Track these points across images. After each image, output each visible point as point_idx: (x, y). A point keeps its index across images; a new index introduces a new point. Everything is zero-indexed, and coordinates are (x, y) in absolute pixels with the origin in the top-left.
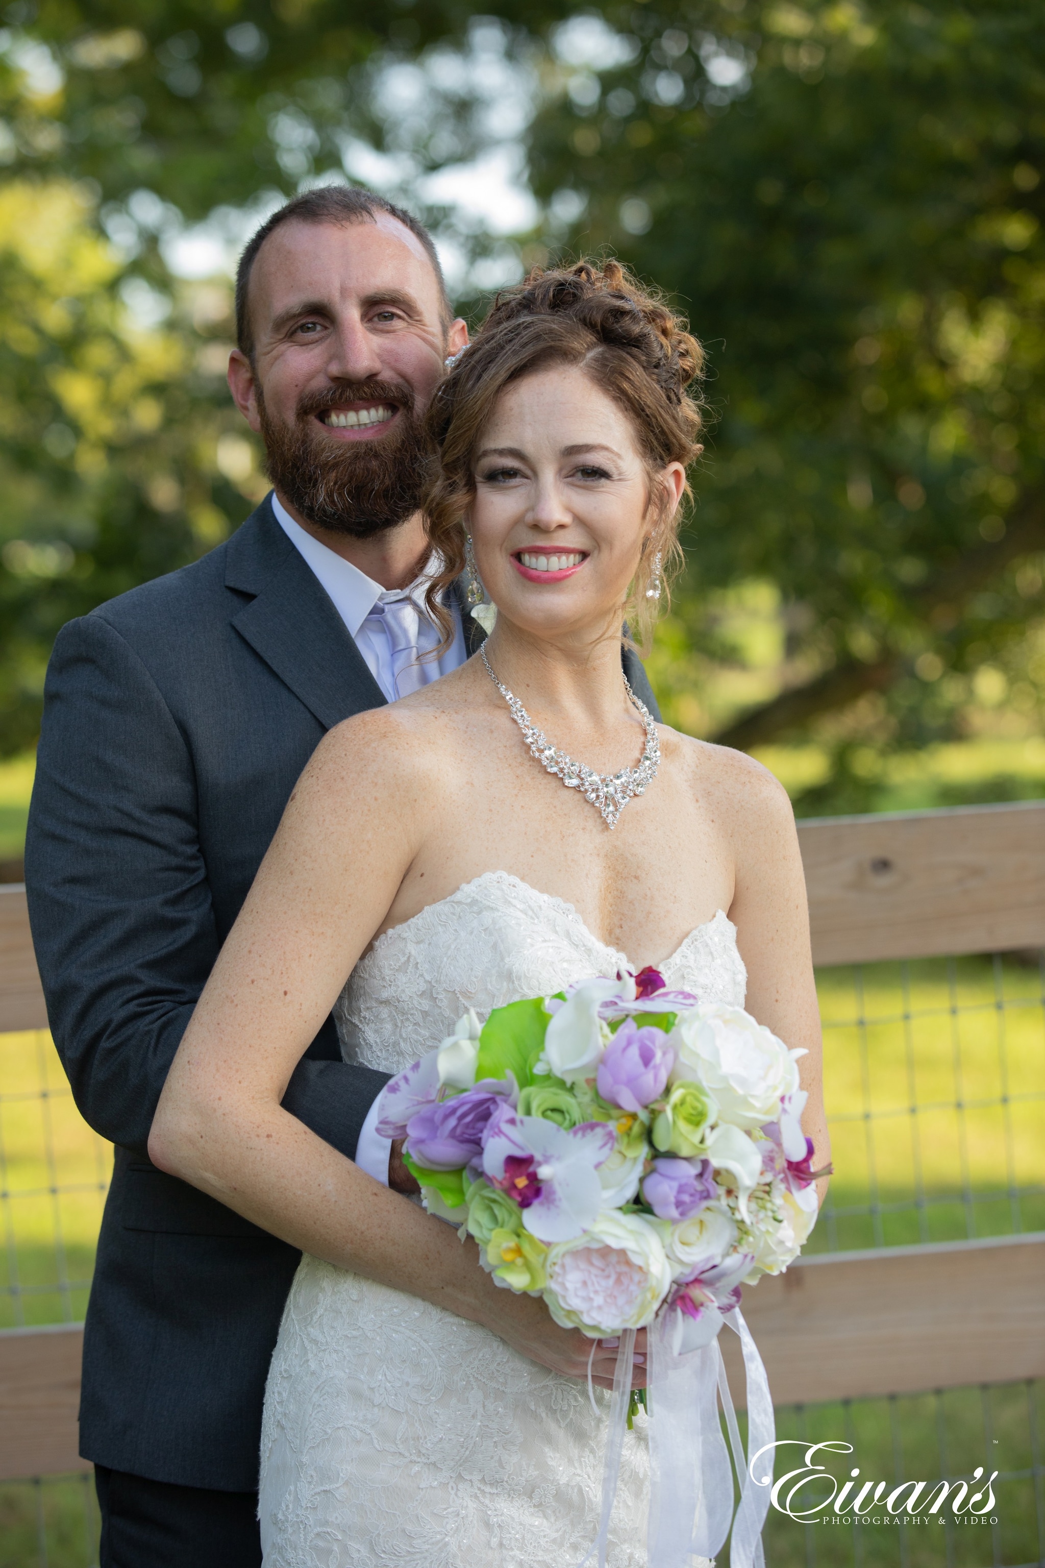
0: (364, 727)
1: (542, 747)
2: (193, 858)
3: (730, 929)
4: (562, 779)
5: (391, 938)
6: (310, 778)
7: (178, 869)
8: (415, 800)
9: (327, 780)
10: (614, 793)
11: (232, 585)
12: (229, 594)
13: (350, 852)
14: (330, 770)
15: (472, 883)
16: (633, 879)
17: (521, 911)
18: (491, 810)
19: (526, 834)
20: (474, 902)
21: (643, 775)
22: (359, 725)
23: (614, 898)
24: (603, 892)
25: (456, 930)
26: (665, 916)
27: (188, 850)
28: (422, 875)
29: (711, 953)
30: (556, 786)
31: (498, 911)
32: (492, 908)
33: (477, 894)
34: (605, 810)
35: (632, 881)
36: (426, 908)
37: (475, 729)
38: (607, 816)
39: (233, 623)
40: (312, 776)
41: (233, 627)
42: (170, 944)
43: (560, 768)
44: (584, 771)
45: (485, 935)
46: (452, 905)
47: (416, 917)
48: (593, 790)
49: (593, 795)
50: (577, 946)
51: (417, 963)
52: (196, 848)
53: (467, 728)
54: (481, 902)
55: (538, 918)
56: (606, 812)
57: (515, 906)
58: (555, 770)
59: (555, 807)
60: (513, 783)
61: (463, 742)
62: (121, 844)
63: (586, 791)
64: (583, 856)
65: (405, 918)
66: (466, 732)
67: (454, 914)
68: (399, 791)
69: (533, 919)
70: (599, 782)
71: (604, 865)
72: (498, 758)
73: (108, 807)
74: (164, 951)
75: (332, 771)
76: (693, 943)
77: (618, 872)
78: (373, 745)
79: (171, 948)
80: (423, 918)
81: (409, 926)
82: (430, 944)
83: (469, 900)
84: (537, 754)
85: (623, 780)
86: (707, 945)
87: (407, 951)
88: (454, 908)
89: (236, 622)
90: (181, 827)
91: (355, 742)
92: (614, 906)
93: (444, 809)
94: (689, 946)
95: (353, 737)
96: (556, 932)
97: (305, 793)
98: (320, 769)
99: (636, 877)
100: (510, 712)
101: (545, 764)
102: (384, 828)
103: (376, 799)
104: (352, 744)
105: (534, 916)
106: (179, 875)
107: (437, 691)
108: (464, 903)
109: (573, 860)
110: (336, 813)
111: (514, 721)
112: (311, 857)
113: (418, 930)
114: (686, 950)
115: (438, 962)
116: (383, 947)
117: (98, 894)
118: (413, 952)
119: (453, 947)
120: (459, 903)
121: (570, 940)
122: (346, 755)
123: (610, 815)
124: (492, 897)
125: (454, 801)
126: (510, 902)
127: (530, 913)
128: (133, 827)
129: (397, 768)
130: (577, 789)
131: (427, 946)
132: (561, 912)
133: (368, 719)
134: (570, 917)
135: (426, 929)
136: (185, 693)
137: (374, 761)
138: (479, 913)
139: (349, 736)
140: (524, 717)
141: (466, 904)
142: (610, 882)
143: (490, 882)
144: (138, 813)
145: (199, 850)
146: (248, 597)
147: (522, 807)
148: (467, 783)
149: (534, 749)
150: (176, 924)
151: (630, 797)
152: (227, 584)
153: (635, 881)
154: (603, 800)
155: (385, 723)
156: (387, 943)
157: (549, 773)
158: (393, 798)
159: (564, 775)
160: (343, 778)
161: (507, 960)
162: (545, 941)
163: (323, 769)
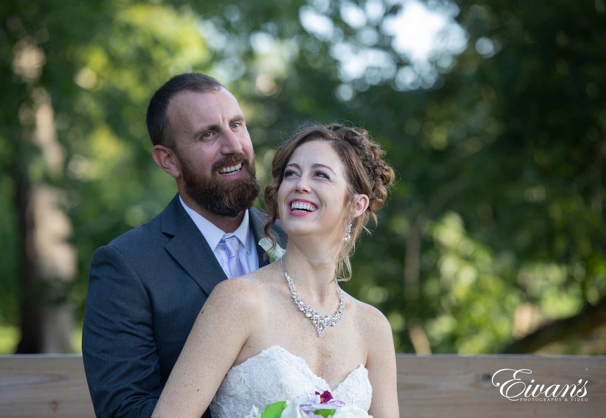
0: (232, 285)
1: (299, 300)
2: (152, 342)
3: (366, 371)
4: (305, 313)
5: (234, 371)
6: (210, 305)
7: (146, 346)
8: (250, 317)
9: (217, 306)
10: (323, 323)
11: (164, 231)
12: (163, 235)
13: (224, 335)
14: (218, 302)
15: (267, 350)
16: (328, 357)
17: (286, 361)
18: (276, 325)
19: (289, 335)
20: (268, 357)
21: (337, 318)
22: (230, 284)
23: (321, 364)
24: (317, 361)
25: (260, 368)
26: (340, 371)
27: (150, 339)
28: (250, 347)
29: (359, 381)
30: (302, 318)
31: (277, 361)
32: (274, 360)
33: (269, 354)
34: (318, 329)
35: (328, 358)
36: (248, 359)
37: (274, 290)
38: (319, 331)
39: (165, 248)
40: (211, 304)
41: (165, 249)
42: (144, 375)
43: (305, 309)
44: (314, 312)
45: (272, 370)
46: (259, 358)
47: (244, 362)
48: (316, 320)
49: (315, 322)
50: (306, 376)
51: (245, 381)
52: (153, 338)
53: (271, 289)
54: (270, 357)
55: (292, 364)
56: (319, 329)
57: (283, 359)
58: (302, 309)
59: (301, 326)
60: (286, 314)
61: (269, 295)
62: (124, 337)
63: (313, 319)
64: (310, 346)
65: (240, 363)
66: (271, 291)
67: (259, 362)
68: (244, 312)
69: (290, 365)
70: (319, 317)
71: (318, 351)
72: (281, 303)
73: (118, 322)
74: (142, 378)
75: (219, 303)
76: (352, 376)
77: (323, 354)
78: (236, 293)
79: (145, 377)
80: (247, 363)
81: (241, 366)
82: (250, 373)
83: (266, 356)
84: (297, 303)
85: (328, 318)
86: (357, 378)
87: (240, 376)
88: (259, 359)
89: (166, 247)
90: (147, 330)
91: (228, 292)
92: (320, 367)
93: (259, 322)
94: (350, 378)
95: (228, 289)
96: (299, 370)
97: (208, 311)
98: (214, 301)
99: (329, 356)
100: (288, 285)
101: (299, 307)
102: (237, 327)
103: (235, 315)
104: (227, 292)
105: (290, 363)
106: (146, 348)
107: (261, 273)
108: (263, 358)
109: (306, 347)
110: (220, 319)
111: (289, 288)
112: (209, 336)
113: (245, 367)
114: (349, 379)
115: (253, 380)
116: (231, 374)
117: (114, 356)
118: (243, 376)
119: (259, 374)
120: (262, 357)
121: (304, 373)
122: (224, 296)
123: (320, 331)
124: (275, 355)
125: (263, 319)
126: (281, 357)
127: (289, 362)
128: (129, 330)
129: (244, 303)
130: (310, 318)
131: (248, 374)
132: (300, 363)
133: (234, 282)
134: (304, 365)
135: (248, 367)
136: (148, 277)
137: (235, 300)
138: (269, 361)
139: (226, 289)
140: (293, 287)
141: (264, 358)
142: (319, 358)
143: (274, 350)
144: (130, 325)
145: (154, 339)
146: (171, 237)
147: (288, 325)
148: (269, 312)
149: (296, 300)
150: (147, 367)
151: (330, 326)
152: (162, 231)
153: (329, 358)
154: (319, 324)
155: (240, 285)
156: (232, 372)
157: (301, 311)
158: (242, 315)
159: (306, 312)
160: (223, 306)
161: (280, 380)
162: (295, 373)
163: (215, 301)
